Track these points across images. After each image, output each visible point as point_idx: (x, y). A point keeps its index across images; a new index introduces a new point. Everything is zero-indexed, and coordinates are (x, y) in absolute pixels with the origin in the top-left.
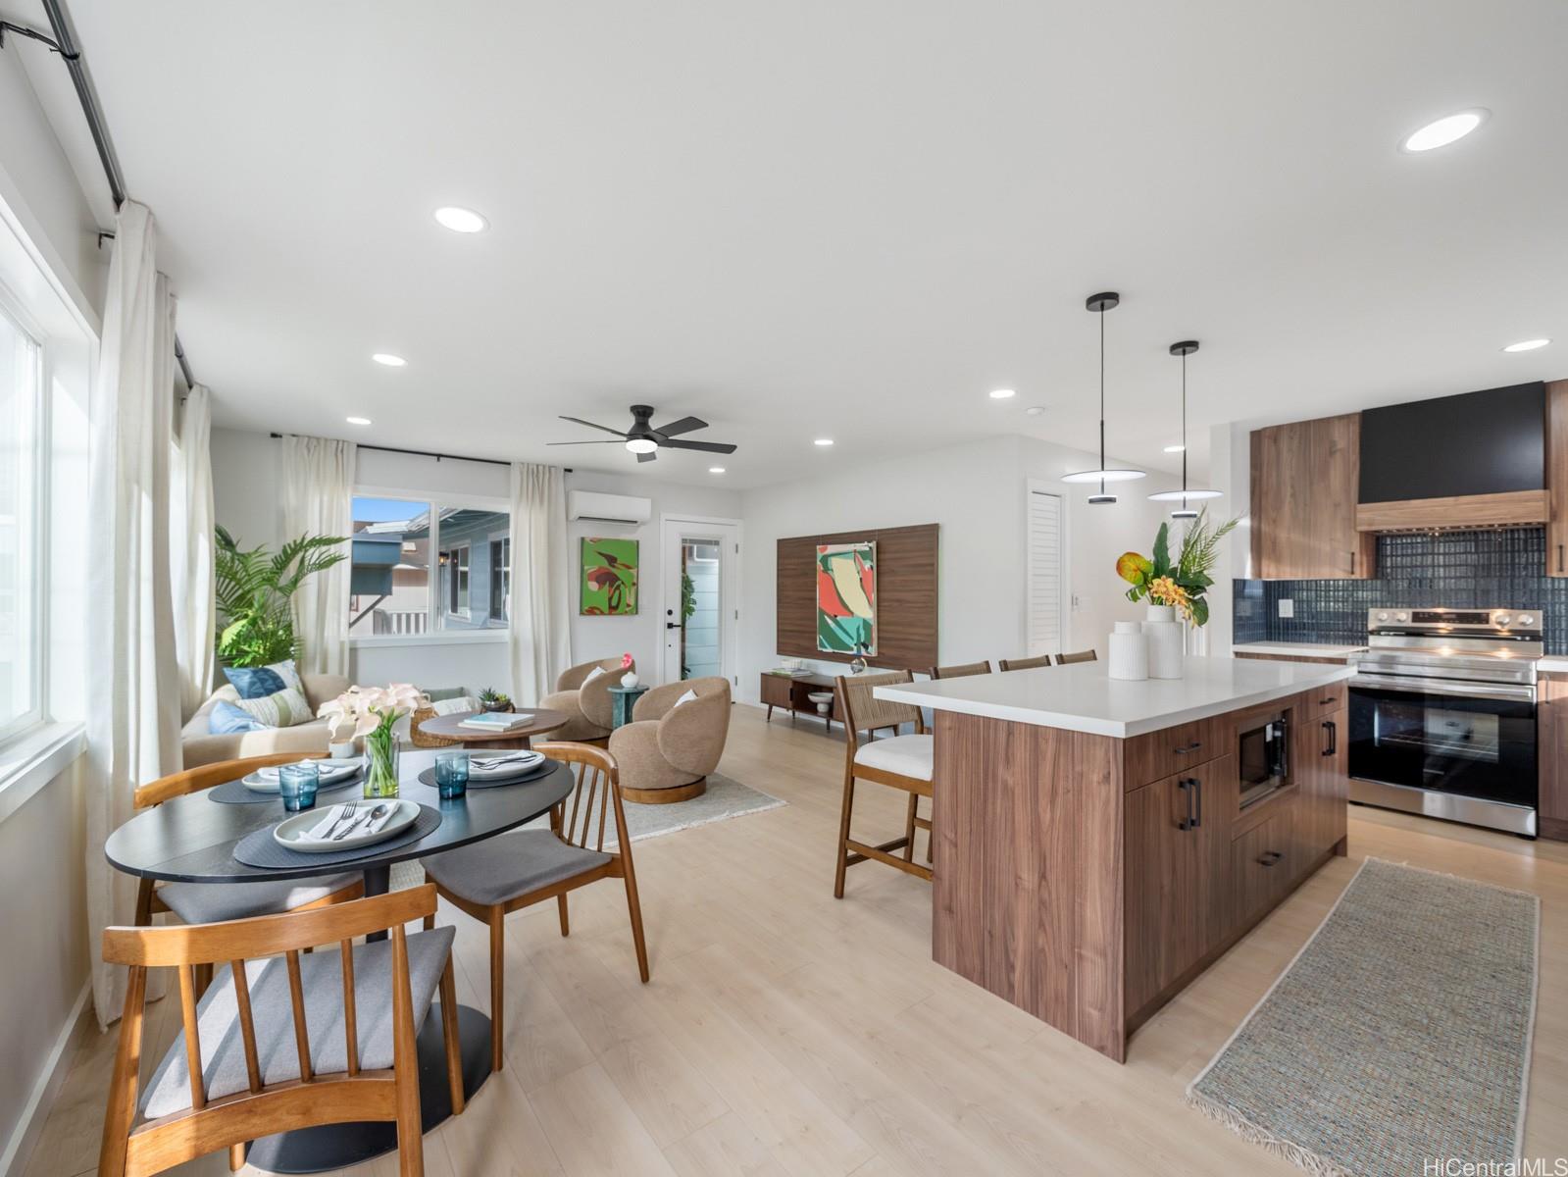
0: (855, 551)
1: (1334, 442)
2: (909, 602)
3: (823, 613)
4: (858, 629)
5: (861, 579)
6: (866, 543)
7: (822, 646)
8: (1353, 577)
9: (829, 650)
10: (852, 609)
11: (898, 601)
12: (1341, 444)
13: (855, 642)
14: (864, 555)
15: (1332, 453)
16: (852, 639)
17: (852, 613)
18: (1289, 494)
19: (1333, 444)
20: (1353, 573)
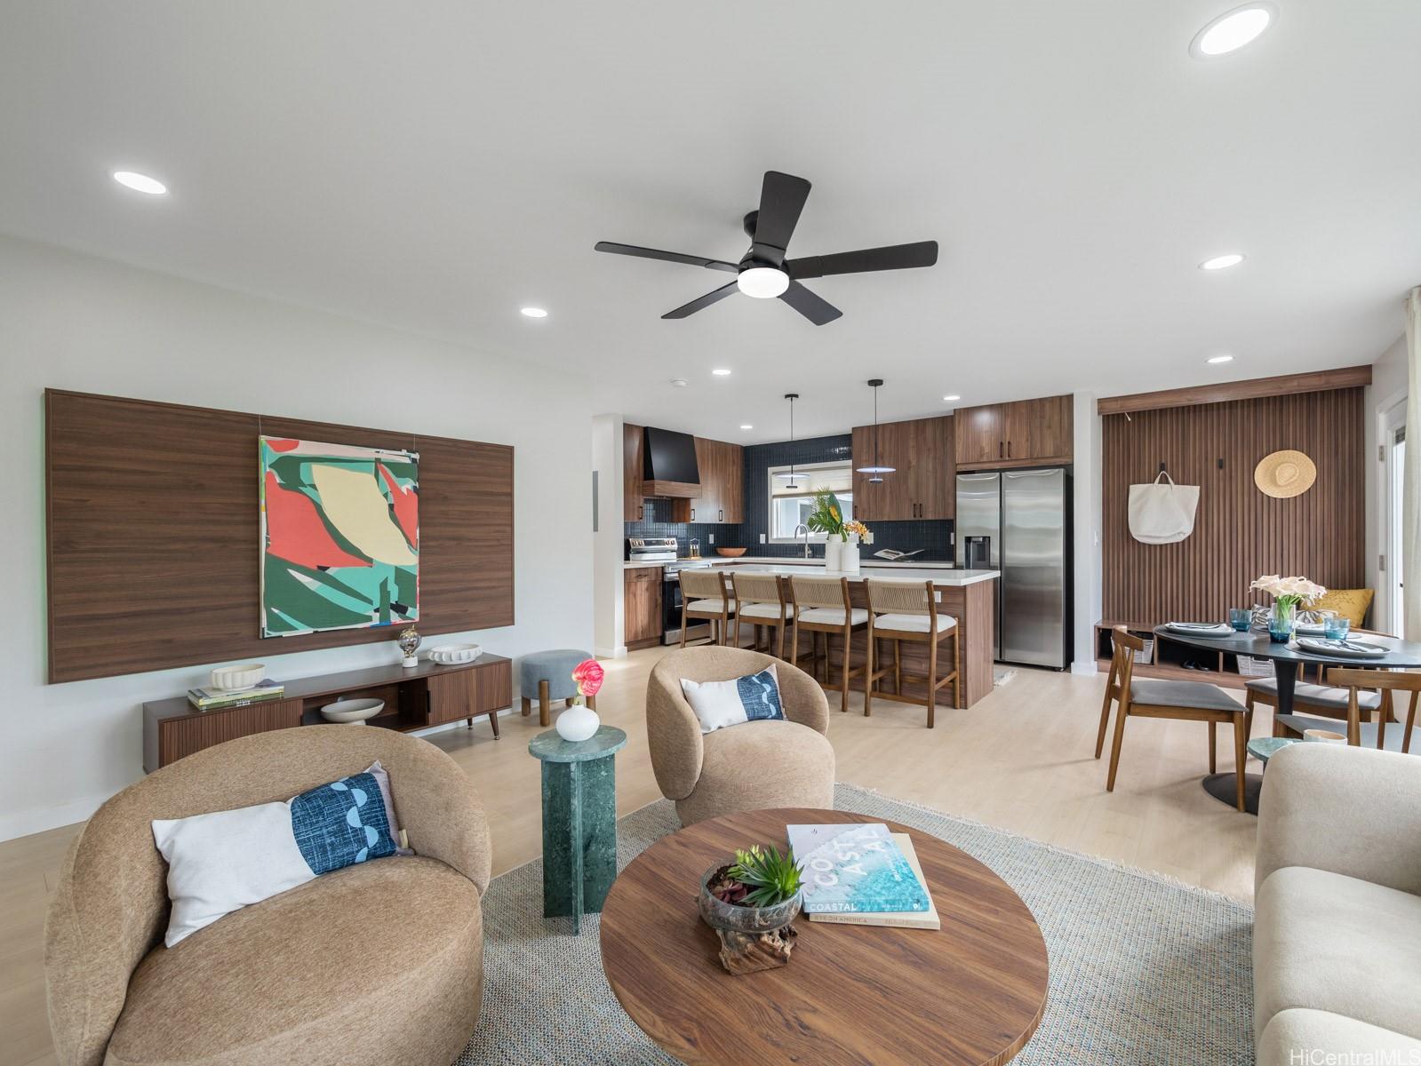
0: (378, 461)
2: (470, 540)
3: (278, 564)
4: (384, 585)
5: (391, 507)
6: (404, 452)
7: (276, 623)
8: (640, 520)
9: (305, 630)
10: (367, 552)
11: (453, 539)
13: (377, 604)
14: (398, 469)
16: (370, 602)
17: (369, 561)
20: (641, 518)
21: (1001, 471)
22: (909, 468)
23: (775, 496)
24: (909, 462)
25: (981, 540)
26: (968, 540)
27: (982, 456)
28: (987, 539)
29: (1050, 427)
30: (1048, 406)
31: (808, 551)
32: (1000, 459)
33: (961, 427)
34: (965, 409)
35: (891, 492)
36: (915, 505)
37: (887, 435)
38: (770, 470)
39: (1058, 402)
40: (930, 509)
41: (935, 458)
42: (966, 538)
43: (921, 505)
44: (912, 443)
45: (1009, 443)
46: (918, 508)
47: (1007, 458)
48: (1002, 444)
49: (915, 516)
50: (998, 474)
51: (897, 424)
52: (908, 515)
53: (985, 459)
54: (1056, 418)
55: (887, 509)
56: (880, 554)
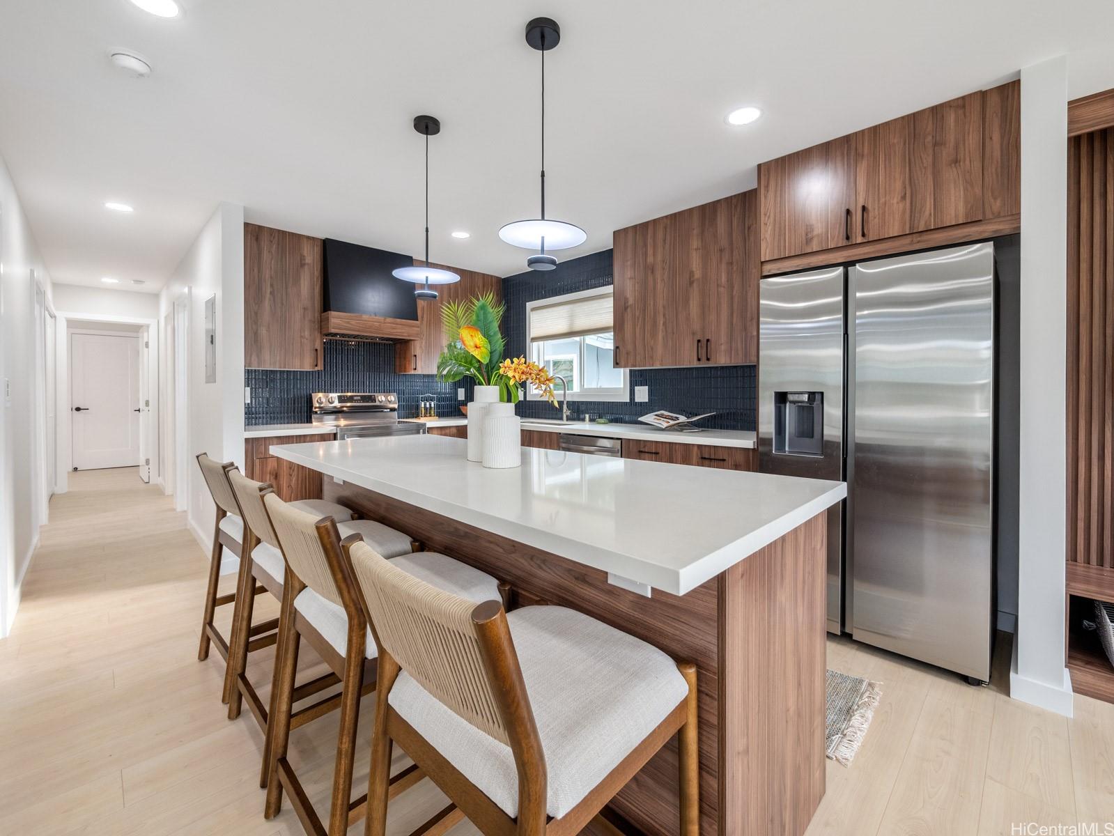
1: (304, 256)
8: (316, 369)
12: (309, 260)
15: (302, 265)
18: (268, 291)
19: (302, 258)
20: (316, 366)
21: (847, 265)
22: (691, 283)
23: (534, 339)
24: (692, 274)
25: (805, 398)
26: (781, 398)
27: (808, 241)
28: (816, 397)
29: (956, 161)
30: (951, 119)
31: (566, 412)
32: (845, 243)
33: (771, 194)
34: (777, 160)
35: (664, 324)
36: (699, 341)
37: (660, 234)
38: (529, 305)
39: (977, 105)
40: (723, 347)
41: (730, 263)
42: (777, 394)
43: (708, 340)
44: (695, 243)
45: (864, 208)
46: (704, 346)
47: (860, 240)
48: (848, 212)
49: (699, 360)
50: (841, 270)
51: (674, 217)
52: (688, 359)
53: (815, 247)
54: (973, 140)
55: (660, 350)
56: (649, 418)
